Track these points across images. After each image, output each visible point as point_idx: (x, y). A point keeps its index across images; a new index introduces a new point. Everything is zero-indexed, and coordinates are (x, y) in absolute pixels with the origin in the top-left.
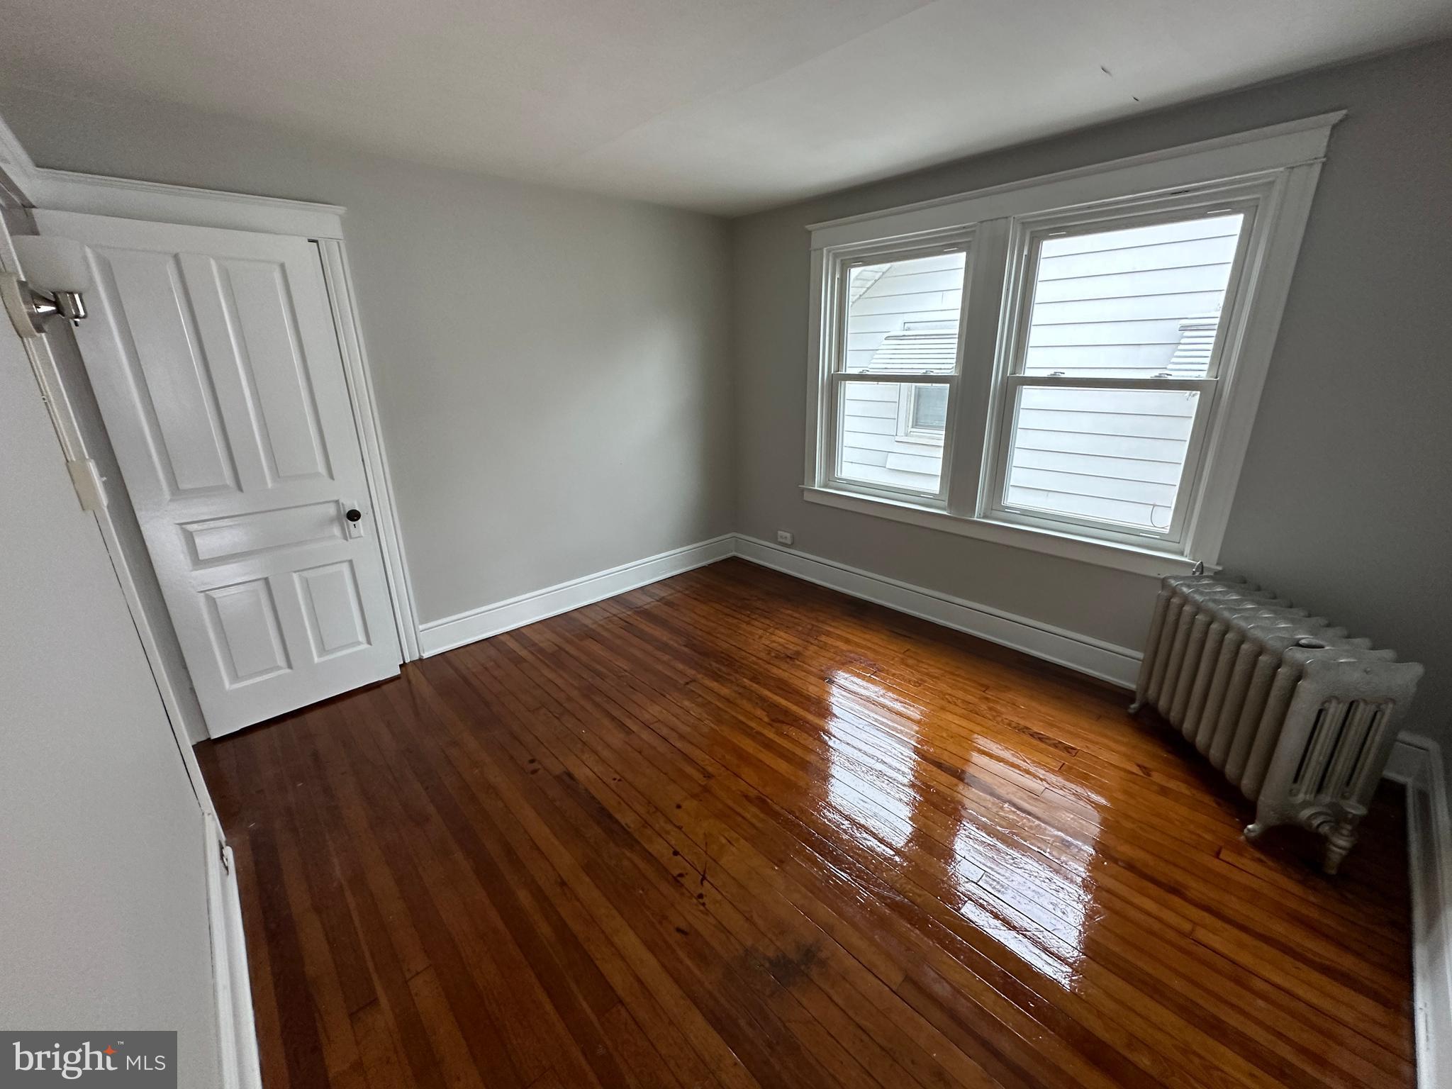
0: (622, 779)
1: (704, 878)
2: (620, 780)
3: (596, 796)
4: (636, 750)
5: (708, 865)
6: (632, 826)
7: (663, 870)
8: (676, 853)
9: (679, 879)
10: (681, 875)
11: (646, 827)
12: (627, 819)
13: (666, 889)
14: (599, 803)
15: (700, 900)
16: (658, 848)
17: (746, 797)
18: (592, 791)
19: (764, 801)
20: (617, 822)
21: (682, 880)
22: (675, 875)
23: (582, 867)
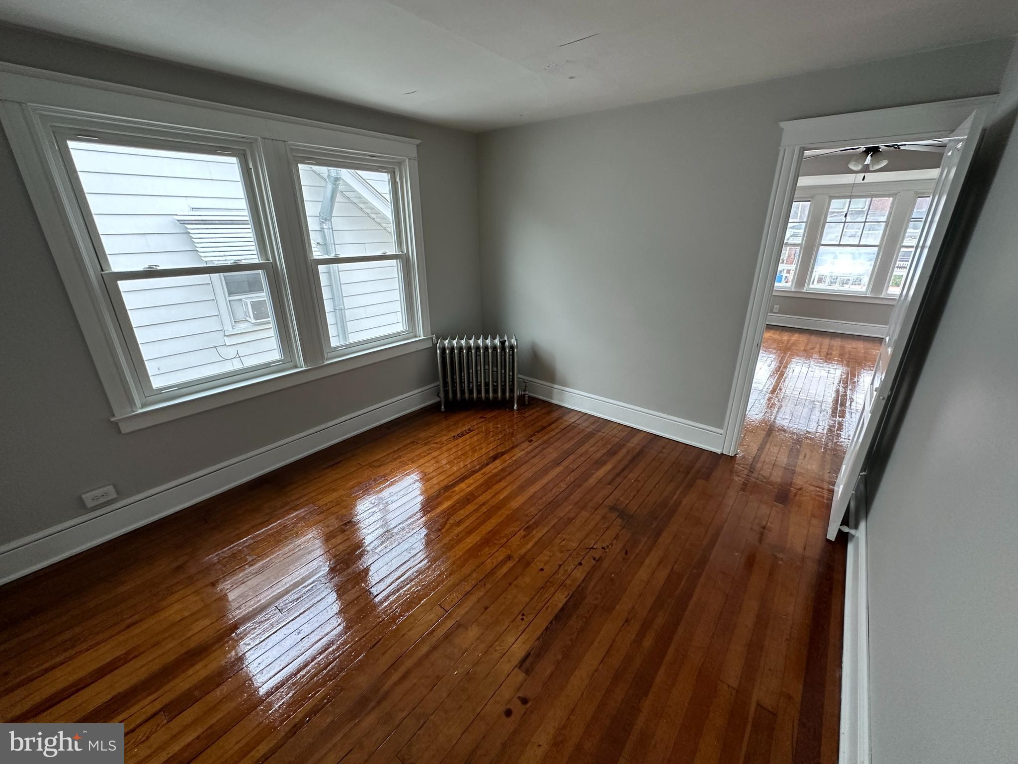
0: (522, 613)
1: (592, 548)
2: (523, 615)
3: (544, 628)
4: (485, 611)
5: (583, 548)
6: (566, 593)
7: (594, 569)
8: (580, 564)
9: (597, 559)
10: (594, 559)
11: (565, 584)
12: (560, 599)
13: (605, 565)
14: (551, 623)
15: (606, 548)
16: (579, 575)
17: (524, 536)
18: (539, 633)
19: (528, 527)
20: (566, 603)
21: (597, 557)
22: (595, 562)
23: (610, 614)
